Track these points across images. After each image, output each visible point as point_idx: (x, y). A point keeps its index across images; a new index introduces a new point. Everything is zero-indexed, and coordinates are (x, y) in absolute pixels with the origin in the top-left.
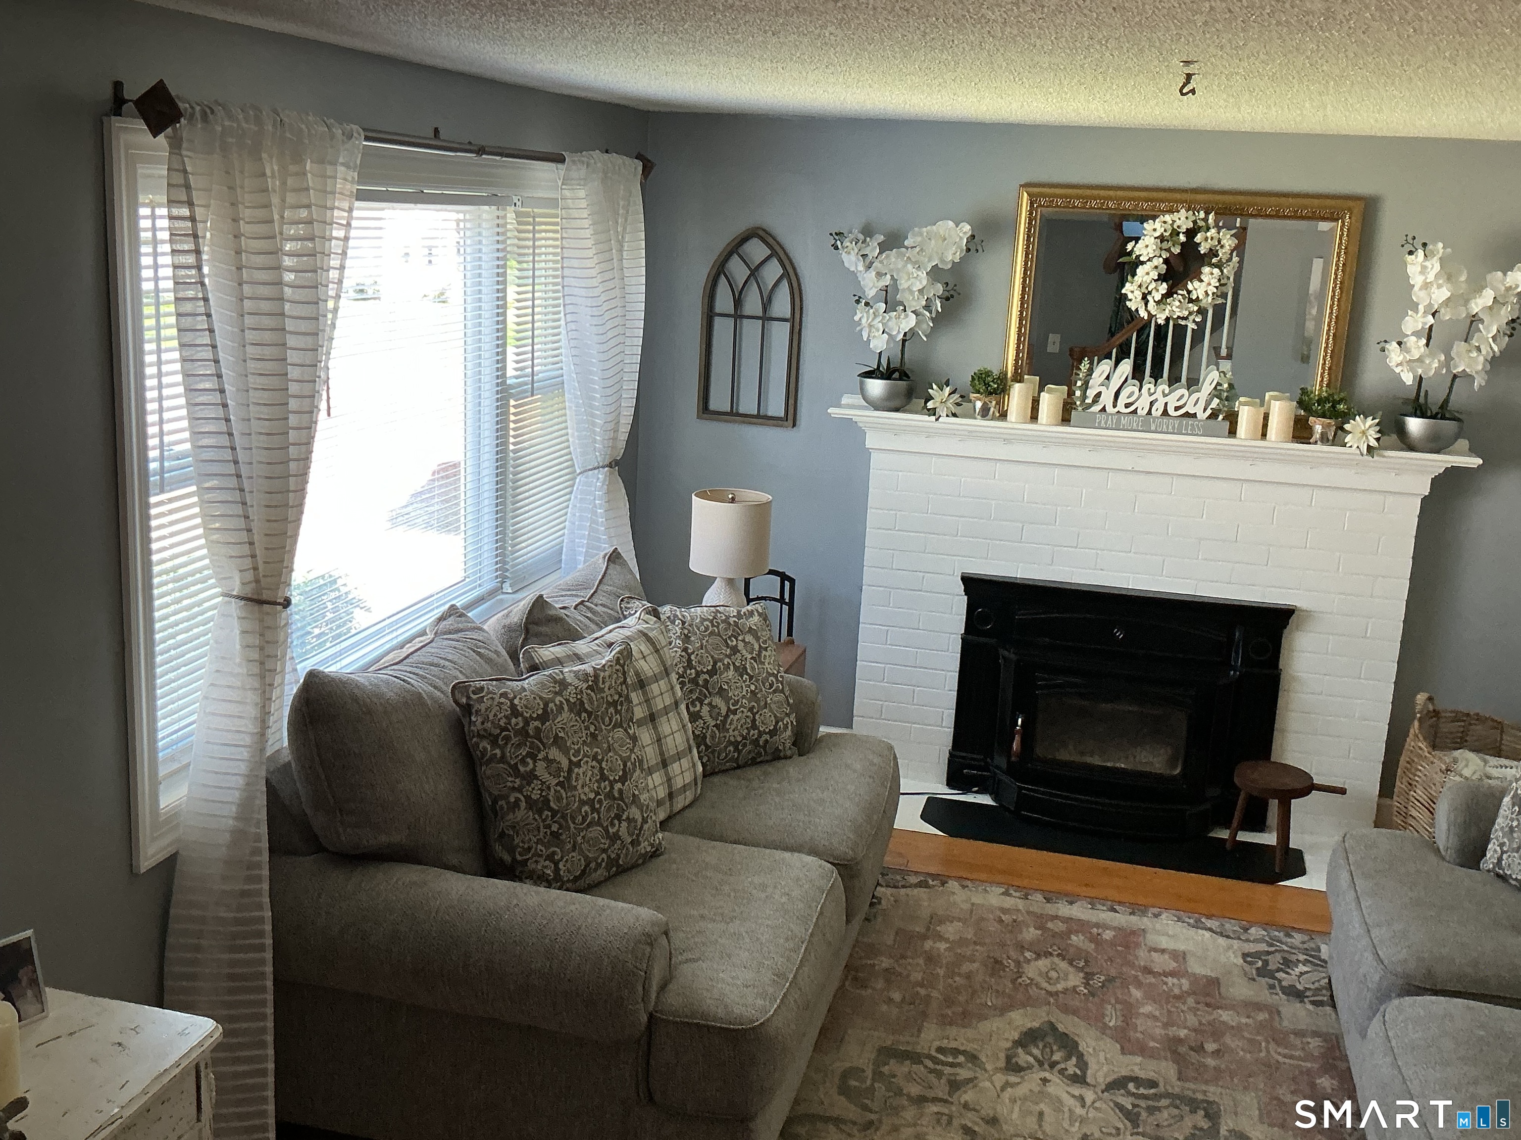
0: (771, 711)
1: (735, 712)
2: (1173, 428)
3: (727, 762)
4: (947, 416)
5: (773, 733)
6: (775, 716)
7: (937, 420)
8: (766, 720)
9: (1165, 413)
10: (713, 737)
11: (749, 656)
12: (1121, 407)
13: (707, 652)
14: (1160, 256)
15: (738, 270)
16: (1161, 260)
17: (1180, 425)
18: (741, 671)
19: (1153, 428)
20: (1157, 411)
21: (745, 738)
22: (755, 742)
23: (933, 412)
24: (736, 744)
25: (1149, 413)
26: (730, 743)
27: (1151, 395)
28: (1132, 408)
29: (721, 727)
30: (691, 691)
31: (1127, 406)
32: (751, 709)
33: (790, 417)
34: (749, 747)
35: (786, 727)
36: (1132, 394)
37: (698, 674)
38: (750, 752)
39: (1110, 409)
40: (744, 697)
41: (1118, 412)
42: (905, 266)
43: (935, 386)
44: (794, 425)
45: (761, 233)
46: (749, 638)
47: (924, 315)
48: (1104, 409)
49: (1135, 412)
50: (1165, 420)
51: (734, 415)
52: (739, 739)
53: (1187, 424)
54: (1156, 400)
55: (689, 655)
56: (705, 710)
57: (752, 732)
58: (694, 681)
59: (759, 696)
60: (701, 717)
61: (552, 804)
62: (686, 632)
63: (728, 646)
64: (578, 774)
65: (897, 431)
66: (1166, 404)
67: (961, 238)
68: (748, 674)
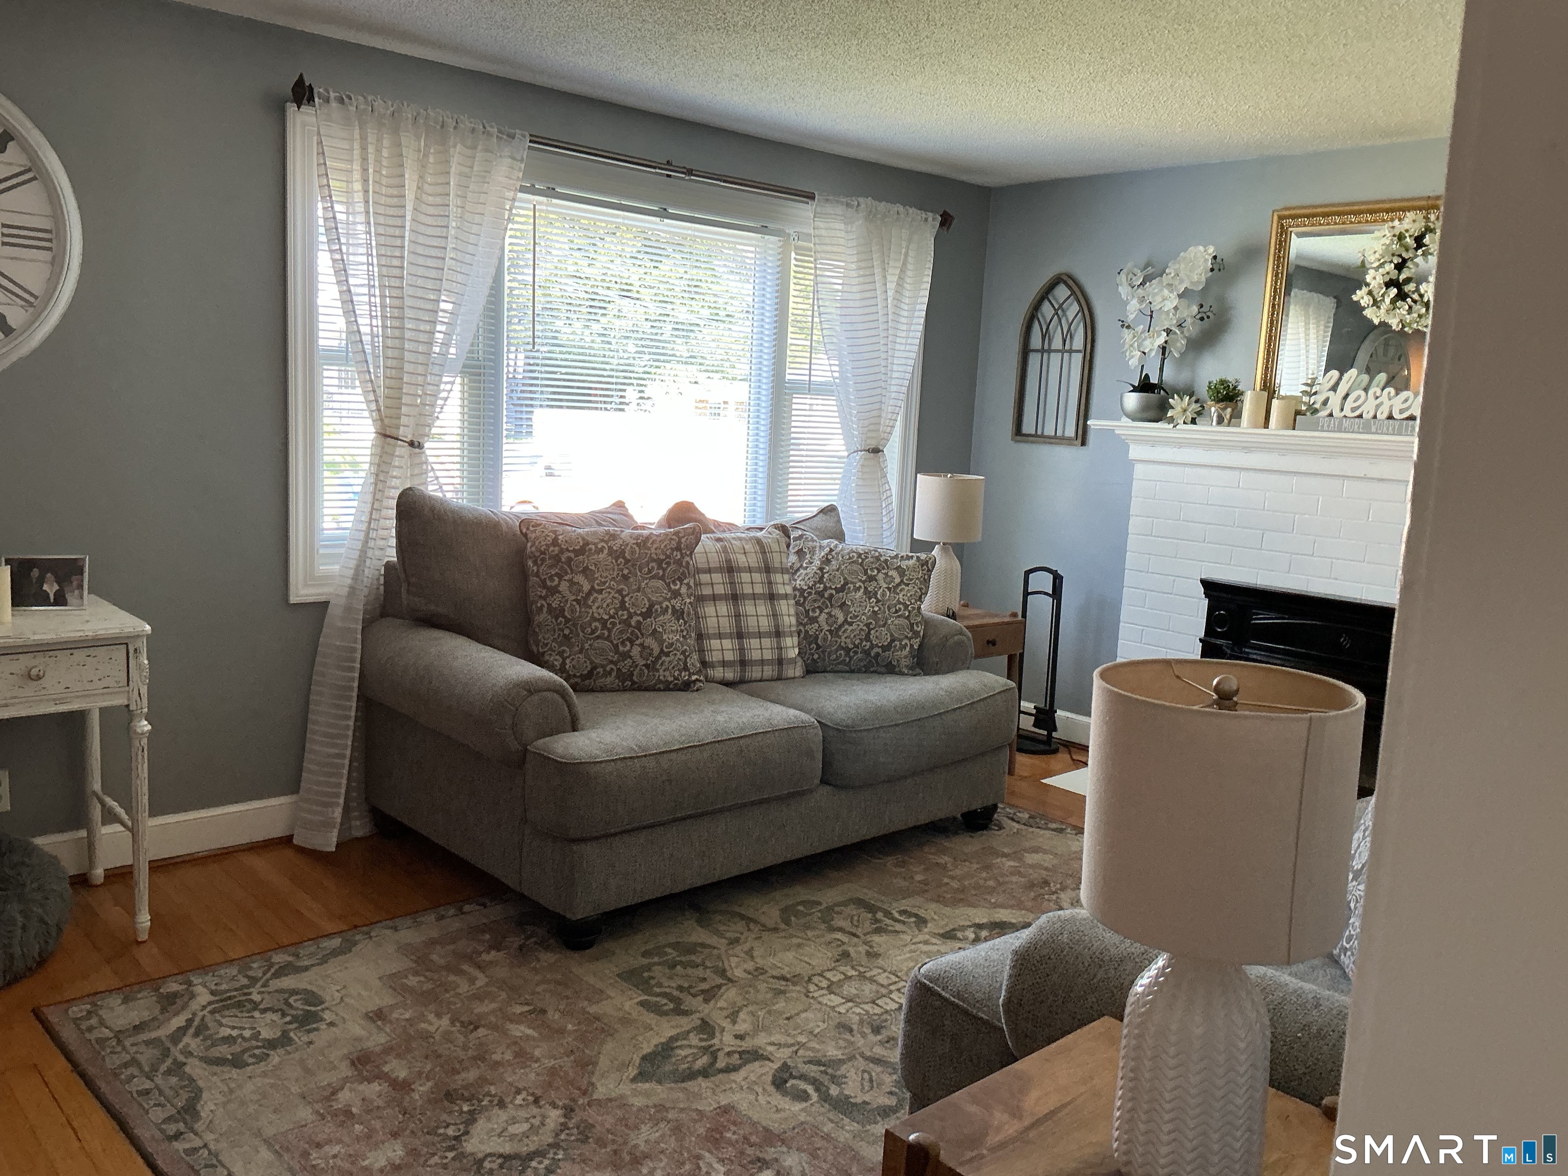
0: (889, 630)
1: (851, 624)
2: (1394, 429)
3: (839, 664)
4: (1185, 423)
5: (885, 648)
6: (892, 635)
7: (1175, 426)
8: (881, 636)
9: (1390, 417)
10: (825, 639)
11: (885, 586)
12: (1347, 411)
13: (842, 574)
14: (1391, 262)
15: (1047, 310)
16: (1393, 265)
17: (1401, 426)
18: (868, 594)
19: (1374, 430)
20: (1382, 415)
21: (856, 646)
22: (867, 653)
23: (1171, 420)
24: (847, 650)
25: (1375, 417)
26: (841, 647)
27: (1377, 398)
28: (1357, 413)
29: (834, 633)
30: (815, 601)
31: (1353, 410)
32: (868, 625)
33: (1082, 436)
34: (859, 655)
35: (905, 646)
36: (1358, 398)
37: (825, 589)
38: (860, 660)
39: (1337, 413)
40: (864, 614)
41: (1345, 416)
42: (1161, 290)
43: (1176, 396)
44: (1083, 443)
45: (1065, 278)
46: (893, 573)
47: (1175, 333)
48: (1331, 415)
49: (1360, 416)
50: (1391, 421)
51: (1038, 438)
52: (851, 646)
53: (1407, 426)
54: (1382, 403)
55: (823, 574)
56: (823, 617)
57: (864, 643)
58: (820, 594)
59: (880, 616)
60: (817, 622)
61: (566, 613)
62: (830, 557)
63: (866, 573)
64: (596, 598)
65: (1153, 442)
66: (1391, 406)
67: (1206, 260)
68: (876, 598)
